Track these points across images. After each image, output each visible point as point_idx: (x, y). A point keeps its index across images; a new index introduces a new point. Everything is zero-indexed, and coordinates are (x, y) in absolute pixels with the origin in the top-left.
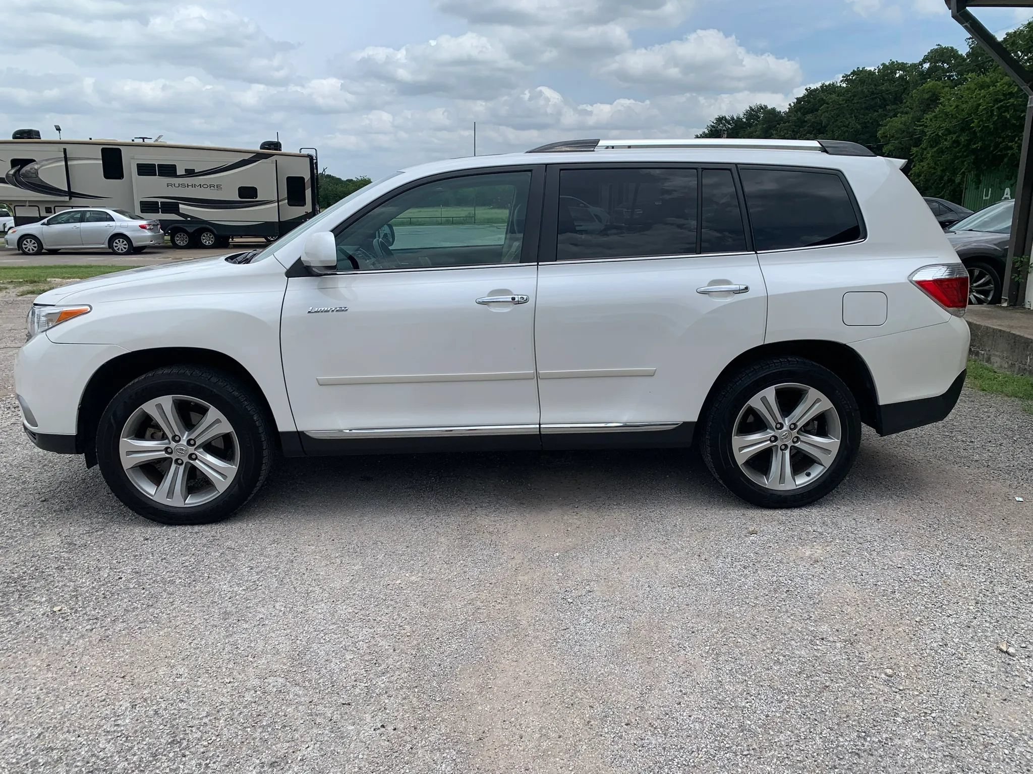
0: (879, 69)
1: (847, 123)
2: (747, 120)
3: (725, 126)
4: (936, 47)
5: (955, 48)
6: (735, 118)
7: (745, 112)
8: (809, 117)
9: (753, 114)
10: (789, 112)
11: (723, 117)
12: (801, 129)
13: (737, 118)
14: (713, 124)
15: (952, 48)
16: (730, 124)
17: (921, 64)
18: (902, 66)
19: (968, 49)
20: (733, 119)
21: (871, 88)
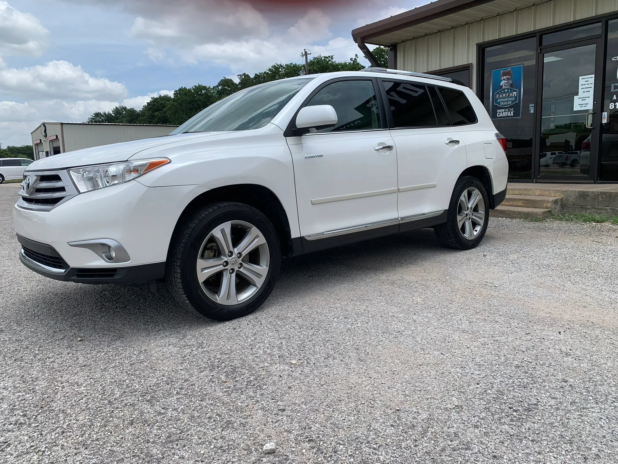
0: (193, 88)
1: (182, 117)
2: (115, 115)
3: (101, 118)
4: (223, 78)
5: (232, 80)
6: (107, 114)
7: (113, 110)
8: (156, 113)
9: (118, 111)
10: (142, 110)
11: (99, 113)
12: (153, 121)
13: (108, 114)
14: (92, 117)
15: (231, 79)
16: (103, 116)
17: (217, 86)
18: (205, 88)
19: (239, 81)
20: (105, 114)
21: (191, 98)
